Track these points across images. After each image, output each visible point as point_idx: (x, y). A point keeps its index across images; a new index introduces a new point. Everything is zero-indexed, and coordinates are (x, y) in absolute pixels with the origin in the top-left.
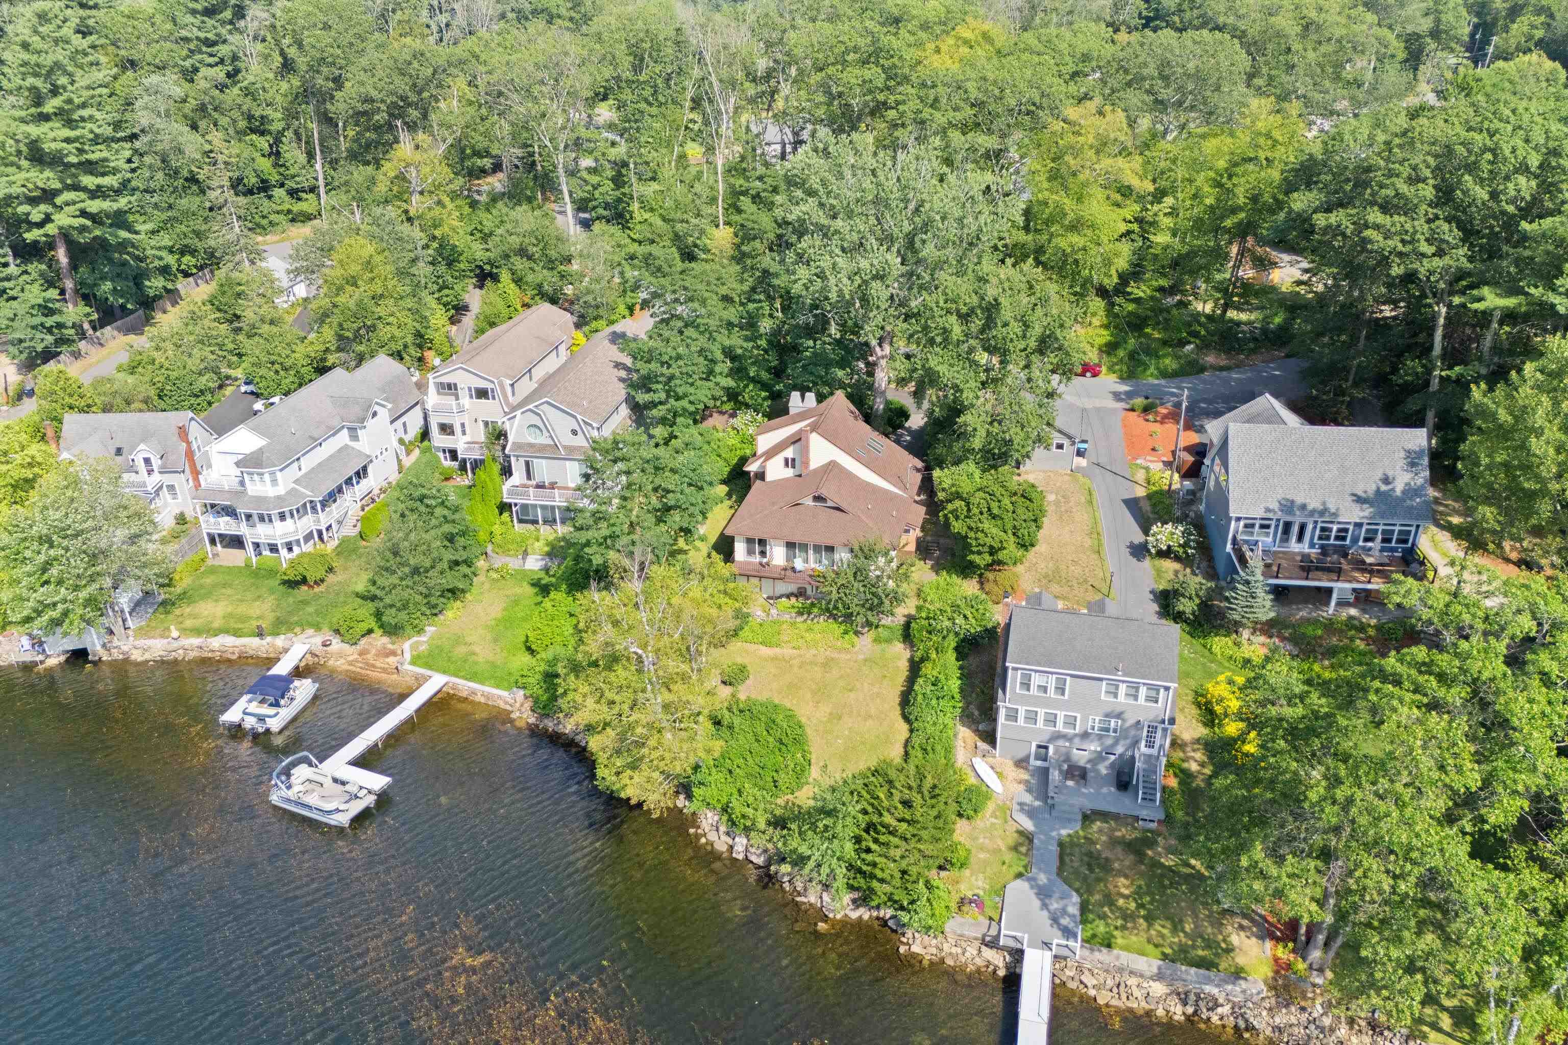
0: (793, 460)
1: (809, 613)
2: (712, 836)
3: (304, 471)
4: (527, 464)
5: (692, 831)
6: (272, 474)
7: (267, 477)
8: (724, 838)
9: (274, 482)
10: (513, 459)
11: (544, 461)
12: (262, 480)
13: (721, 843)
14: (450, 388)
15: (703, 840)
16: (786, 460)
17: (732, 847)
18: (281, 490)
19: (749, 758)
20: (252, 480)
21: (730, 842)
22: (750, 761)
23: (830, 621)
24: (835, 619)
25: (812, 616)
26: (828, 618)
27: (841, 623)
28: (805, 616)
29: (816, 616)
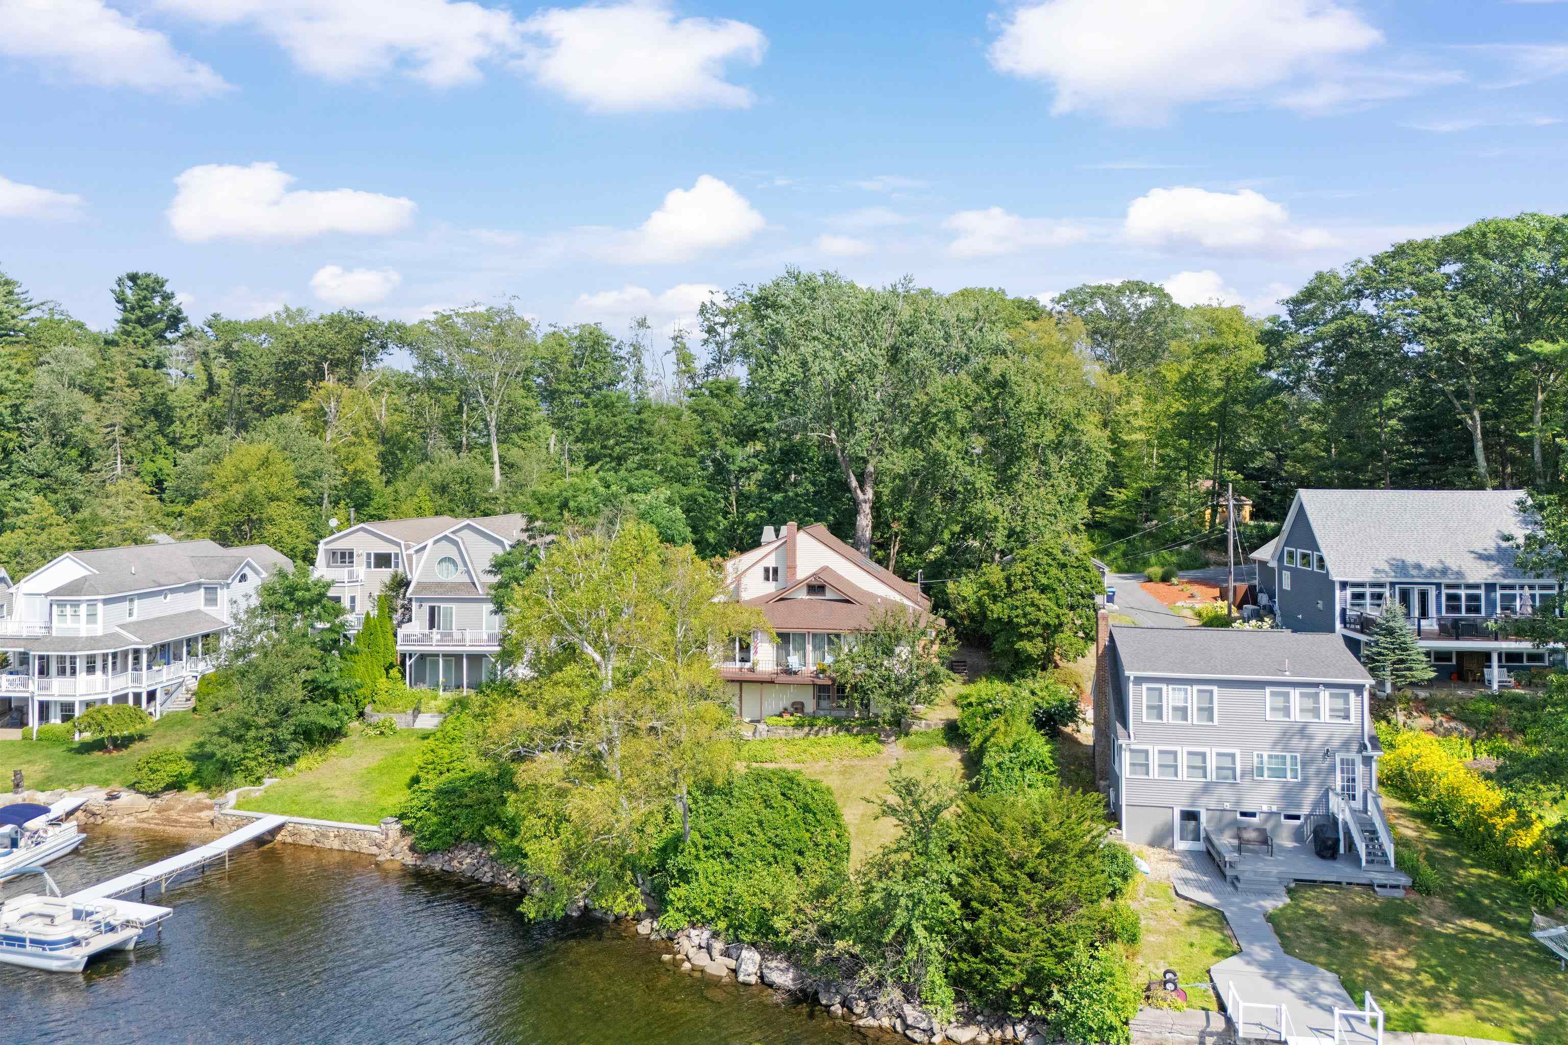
0: (775, 570)
1: (812, 725)
2: (702, 959)
3: (134, 618)
4: (432, 609)
5: (666, 957)
6: (92, 604)
7: (83, 609)
8: (721, 960)
9: (92, 616)
10: (414, 605)
11: (454, 606)
12: (76, 615)
13: (718, 967)
14: (345, 557)
15: (687, 966)
16: (767, 570)
17: (735, 971)
18: (98, 630)
19: (757, 831)
20: (62, 615)
21: (732, 963)
22: (761, 838)
23: (840, 734)
24: (848, 730)
25: (816, 728)
26: (838, 730)
27: (857, 735)
28: (806, 729)
29: (821, 729)
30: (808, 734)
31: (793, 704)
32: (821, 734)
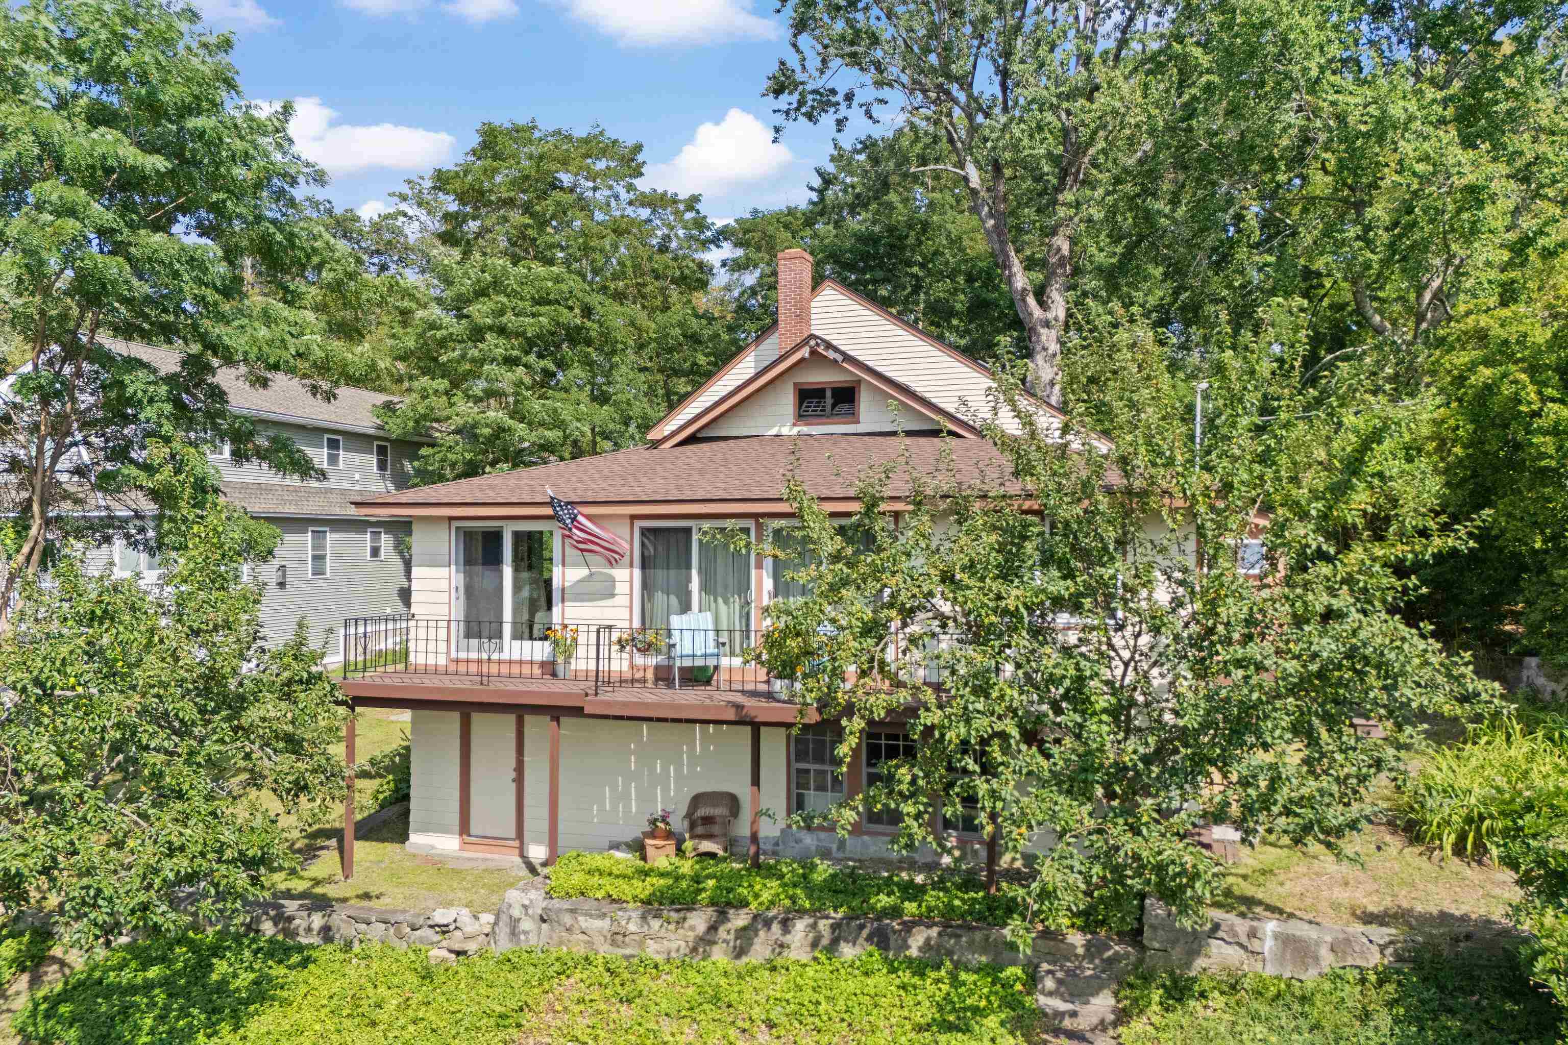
23: (848, 951)
24: (881, 939)
25: (740, 920)
26: (839, 934)
27: (920, 968)
28: (699, 921)
29: (761, 921)
30: (706, 940)
31: (697, 800)
32: (760, 950)
